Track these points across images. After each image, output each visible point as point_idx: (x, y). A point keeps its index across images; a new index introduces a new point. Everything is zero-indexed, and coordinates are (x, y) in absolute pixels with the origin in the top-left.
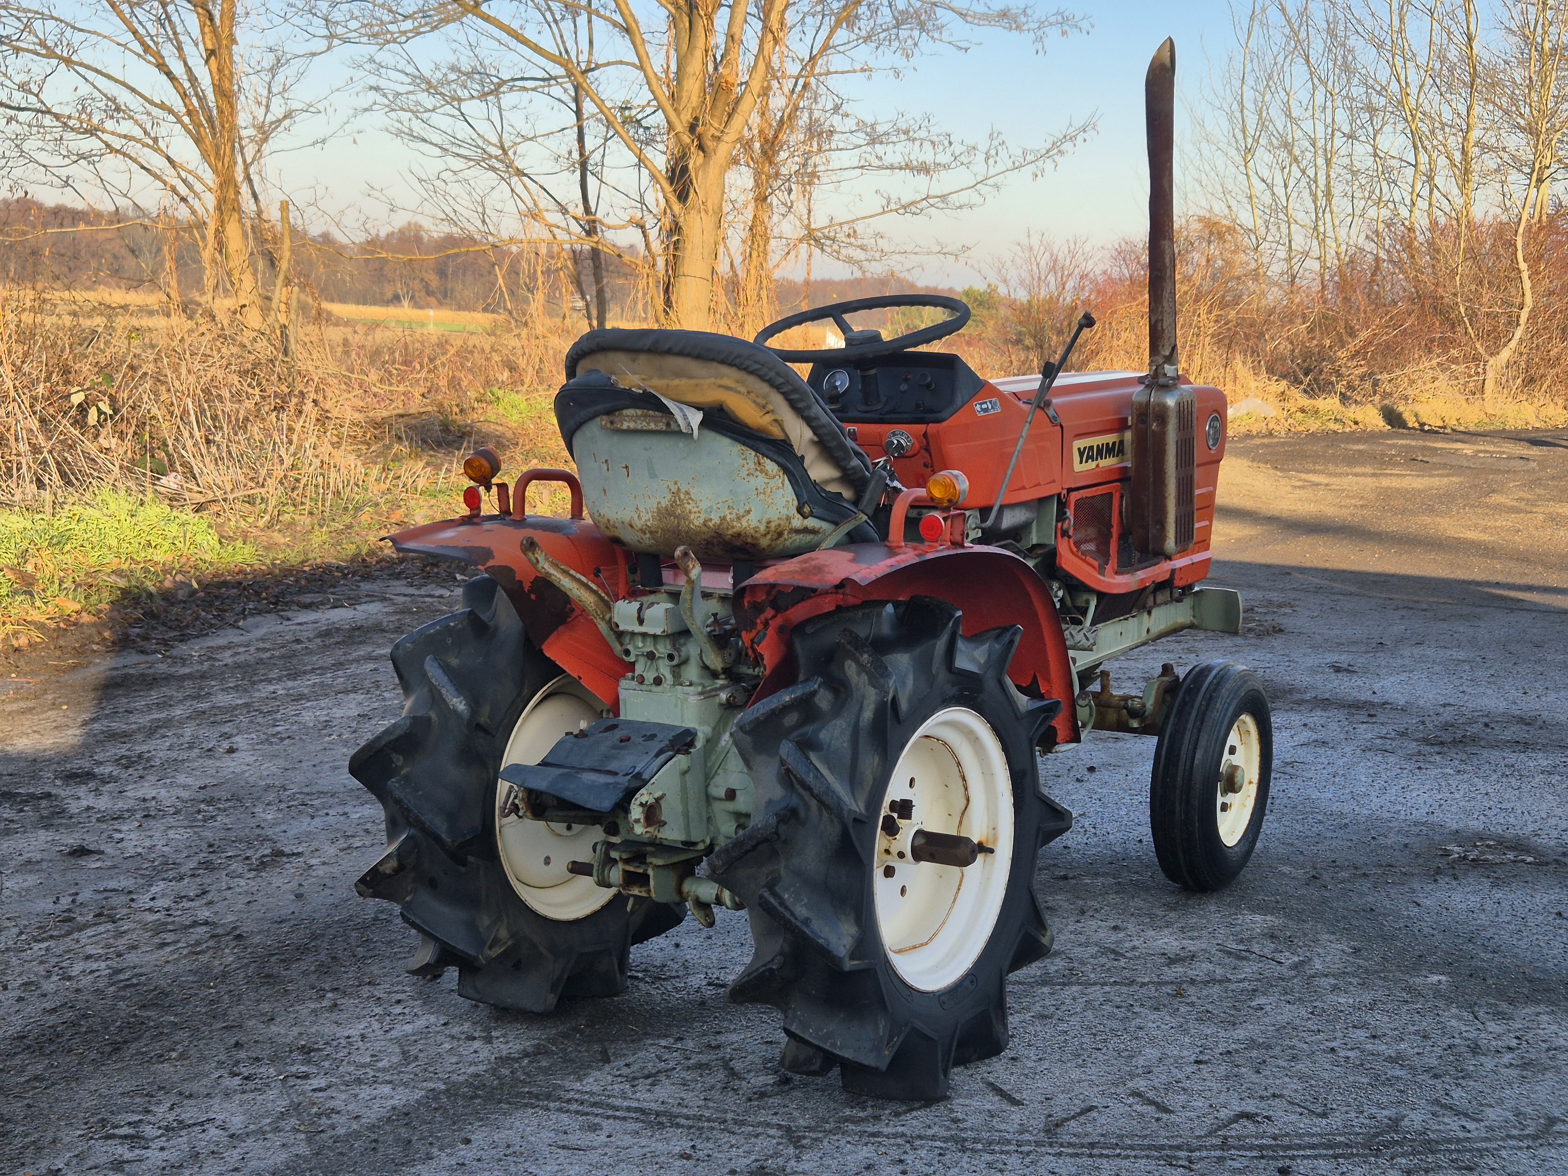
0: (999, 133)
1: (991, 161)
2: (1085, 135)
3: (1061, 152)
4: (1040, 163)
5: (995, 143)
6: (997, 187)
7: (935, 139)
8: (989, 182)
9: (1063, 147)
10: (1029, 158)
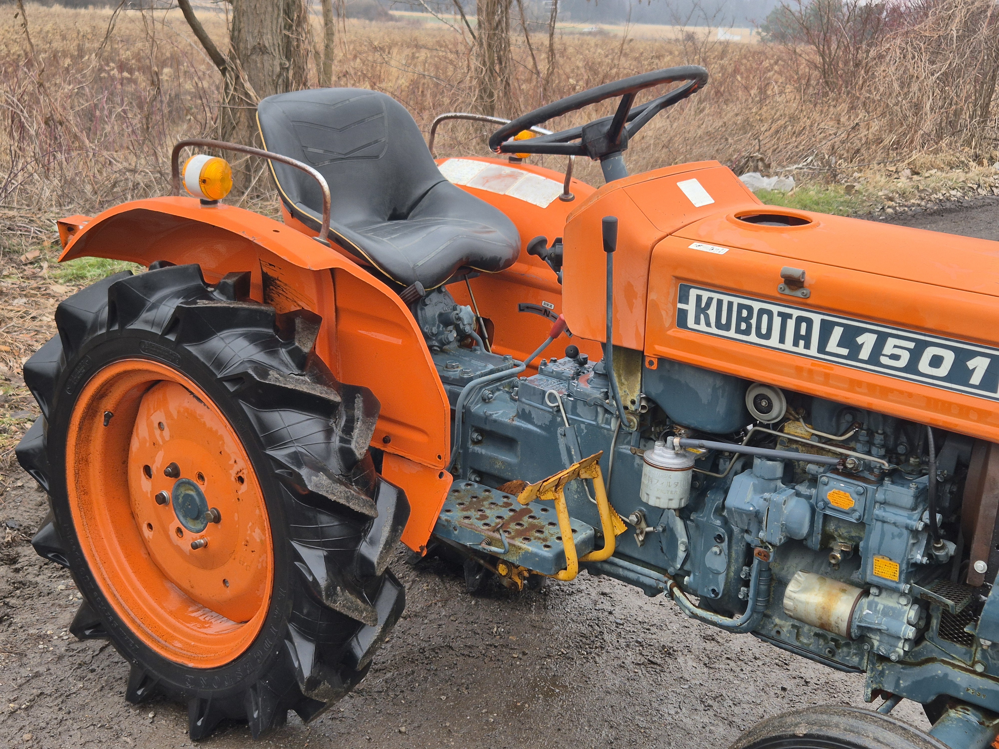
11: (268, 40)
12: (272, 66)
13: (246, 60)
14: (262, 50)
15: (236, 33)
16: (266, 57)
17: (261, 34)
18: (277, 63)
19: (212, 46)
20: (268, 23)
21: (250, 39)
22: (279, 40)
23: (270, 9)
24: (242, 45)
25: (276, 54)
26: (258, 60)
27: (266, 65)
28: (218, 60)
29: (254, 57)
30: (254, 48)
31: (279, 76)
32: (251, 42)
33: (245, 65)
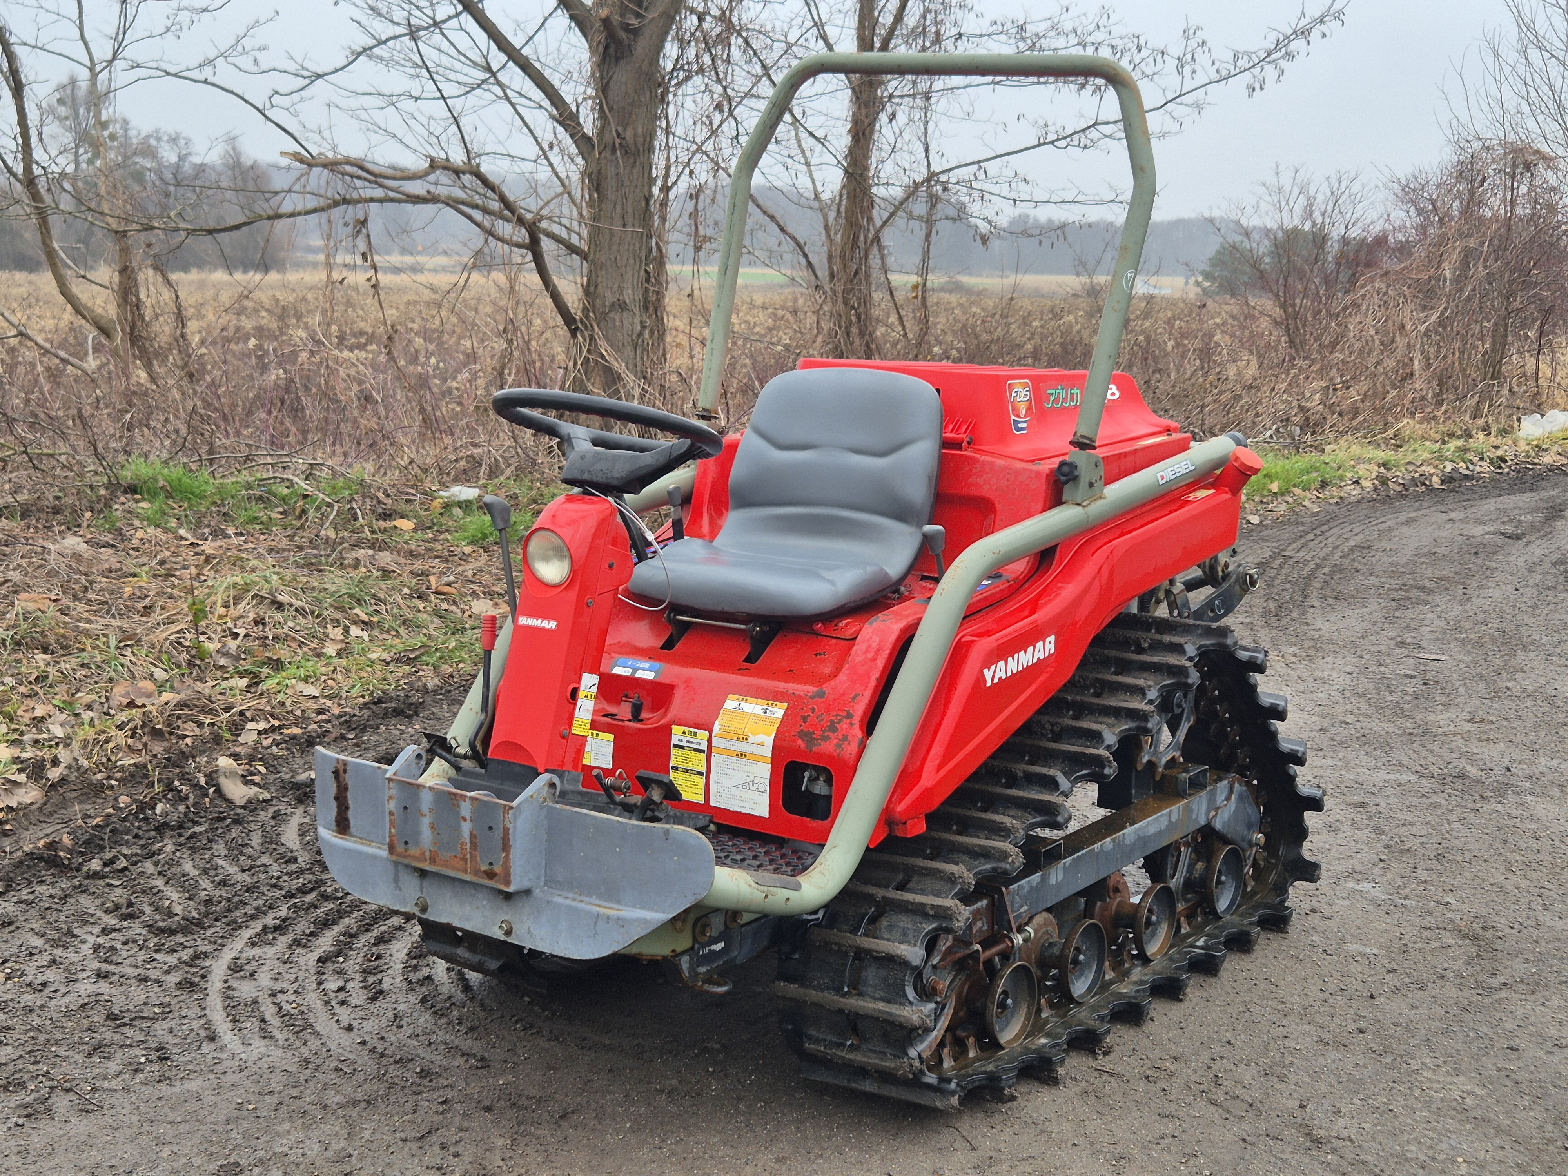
0: (1198, 28)
1: (1187, 70)
2: (1323, 28)
3: (1290, 56)
4: (1256, 70)
5: (1193, 43)
6: (1198, 107)
7: (1116, 42)
8: (1184, 99)
9: (1293, 46)
10: (1243, 63)
11: (628, 295)
12: (632, 324)
13: (602, 318)
14: (622, 306)
15: (592, 289)
16: (625, 314)
17: (621, 289)
18: (637, 320)
19: (565, 304)
20: (629, 276)
21: (608, 294)
22: (639, 295)
23: (631, 261)
24: (598, 302)
25: (637, 310)
26: (617, 317)
27: (626, 323)
28: (568, 319)
29: (612, 315)
30: (613, 304)
31: (640, 335)
32: (610, 298)
33: (603, 323)
